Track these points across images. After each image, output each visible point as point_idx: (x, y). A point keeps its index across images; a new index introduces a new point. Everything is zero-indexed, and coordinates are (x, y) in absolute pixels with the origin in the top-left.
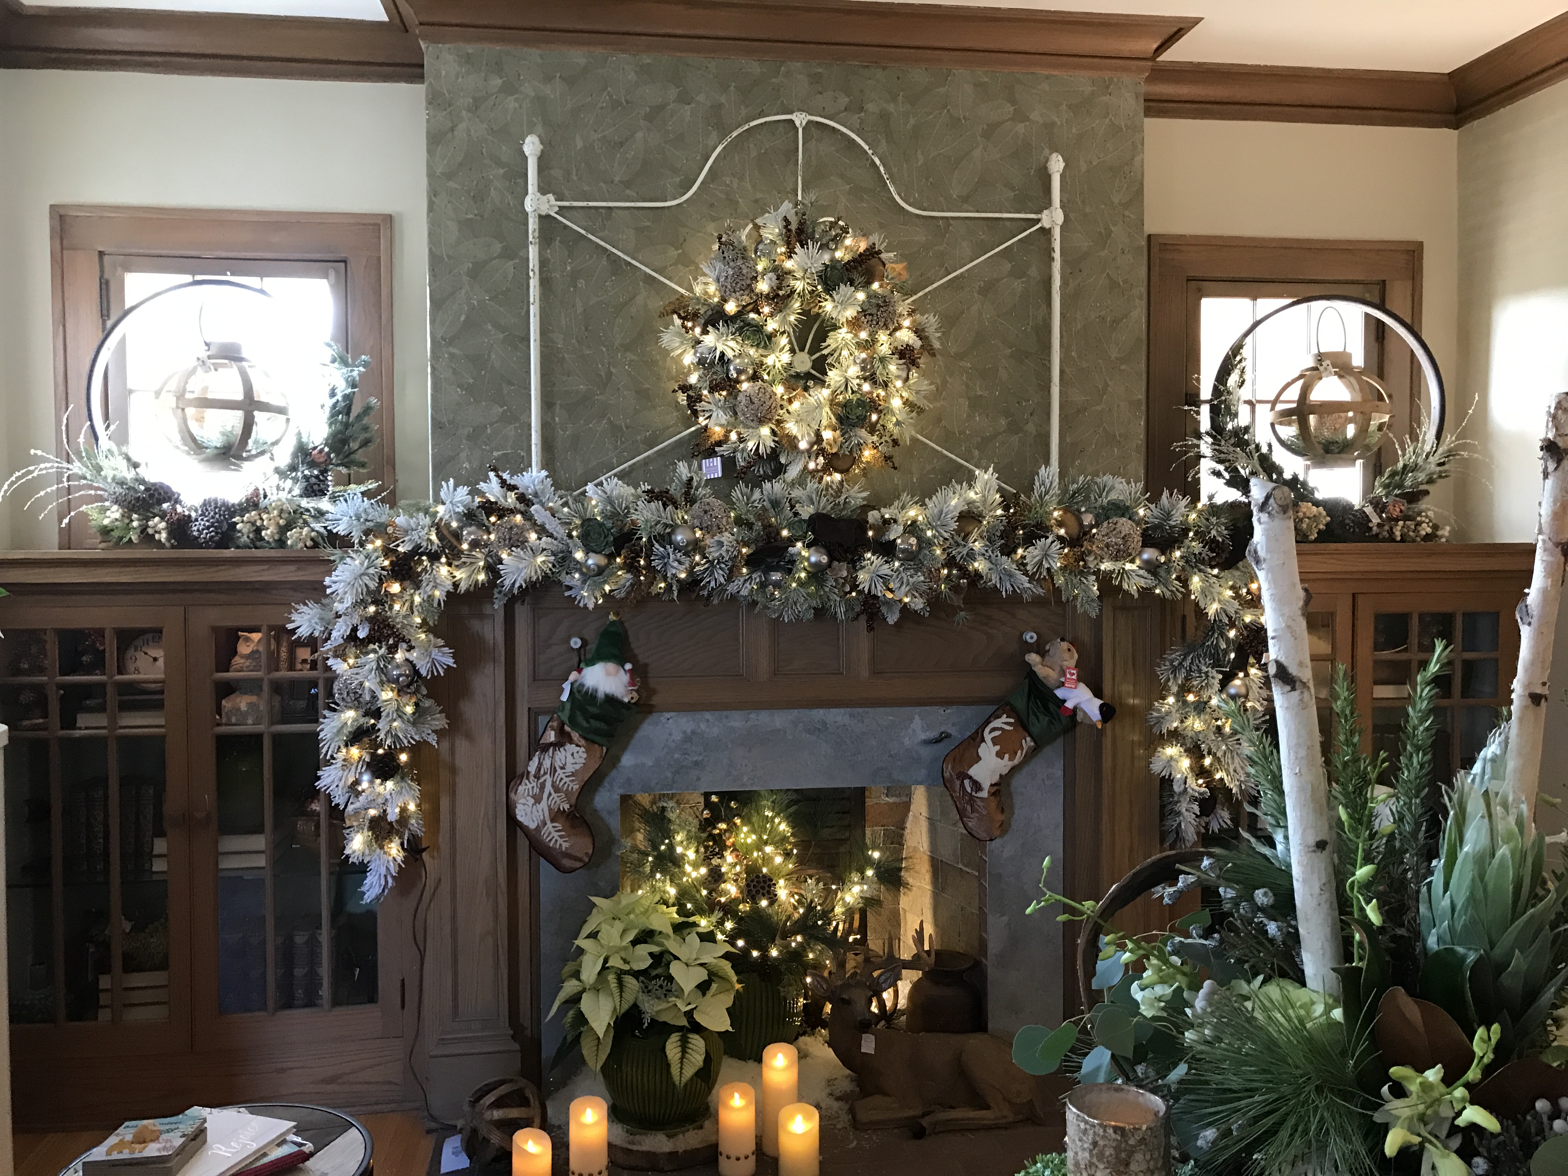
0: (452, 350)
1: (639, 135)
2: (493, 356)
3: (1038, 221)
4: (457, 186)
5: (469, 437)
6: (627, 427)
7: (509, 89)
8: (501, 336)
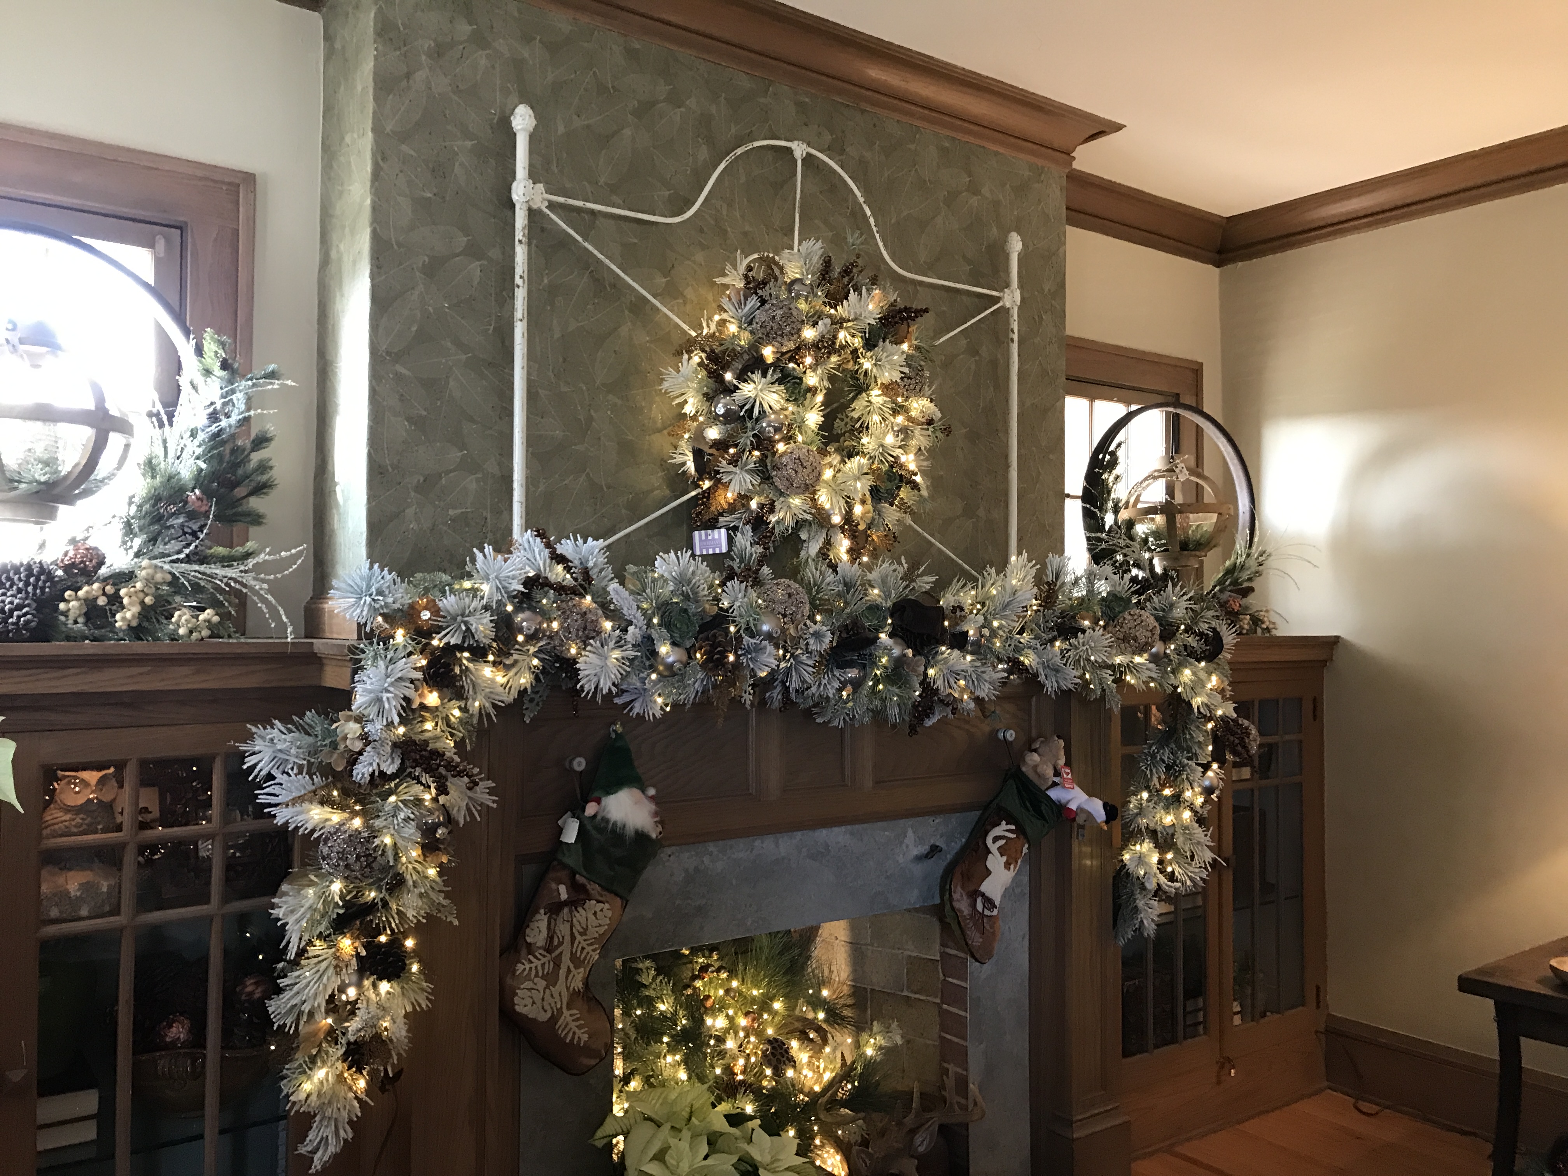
0: (399, 368)
1: (627, 132)
2: (452, 383)
3: (997, 300)
4: (412, 153)
5: (418, 489)
6: (609, 487)
7: (479, 40)
8: (464, 357)
